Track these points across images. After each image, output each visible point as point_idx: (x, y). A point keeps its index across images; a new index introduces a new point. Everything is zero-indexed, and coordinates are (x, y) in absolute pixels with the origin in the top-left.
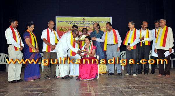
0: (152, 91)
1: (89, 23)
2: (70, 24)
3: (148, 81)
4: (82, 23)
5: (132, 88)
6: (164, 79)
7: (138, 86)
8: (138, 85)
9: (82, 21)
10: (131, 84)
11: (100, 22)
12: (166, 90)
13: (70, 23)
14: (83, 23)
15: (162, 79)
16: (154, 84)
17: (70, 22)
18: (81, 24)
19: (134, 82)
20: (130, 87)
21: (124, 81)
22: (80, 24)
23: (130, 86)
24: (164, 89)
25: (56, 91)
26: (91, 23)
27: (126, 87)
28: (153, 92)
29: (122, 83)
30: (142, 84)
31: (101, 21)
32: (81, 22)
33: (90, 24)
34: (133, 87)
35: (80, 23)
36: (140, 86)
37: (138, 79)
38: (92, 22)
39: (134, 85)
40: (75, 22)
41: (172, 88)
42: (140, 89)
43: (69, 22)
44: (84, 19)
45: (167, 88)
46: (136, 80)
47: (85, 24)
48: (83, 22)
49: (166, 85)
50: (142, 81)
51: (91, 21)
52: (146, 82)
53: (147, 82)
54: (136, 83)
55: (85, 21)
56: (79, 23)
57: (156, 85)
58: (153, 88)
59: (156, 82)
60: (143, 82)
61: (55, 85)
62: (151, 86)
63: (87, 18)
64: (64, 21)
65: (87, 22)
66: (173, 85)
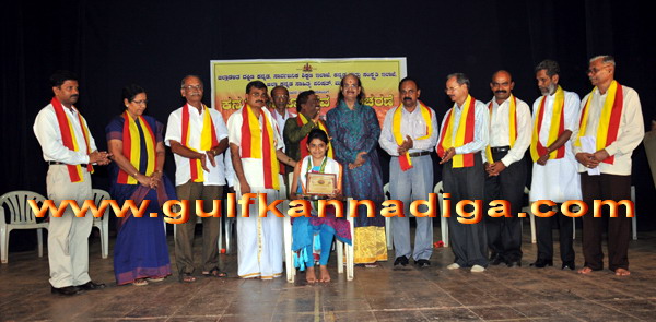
1: (326, 79)
3: (530, 287)
4: (300, 80)
5: (471, 314)
7: (495, 309)
8: (494, 305)
9: (301, 73)
10: (472, 301)
11: (365, 75)
14: (304, 80)
16: (551, 298)
18: (298, 84)
19: (482, 294)
20: (466, 310)
21: (446, 290)
22: (294, 84)
23: (467, 307)
26: (333, 80)
27: (453, 310)
29: (439, 295)
30: (509, 301)
31: (369, 72)
32: (297, 76)
33: (329, 82)
34: (475, 310)
35: (294, 80)
36: (501, 308)
38: (335, 75)
39: (481, 303)
40: (276, 76)
41: (615, 313)
42: (501, 318)
44: (307, 68)
46: (488, 283)
47: (312, 85)
48: (307, 77)
49: (592, 304)
50: (510, 287)
51: (332, 75)
52: (523, 291)
53: (527, 291)
54: (488, 298)
55: (313, 73)
56: (291, 80)
57: (557, 305)
58: (548, 315)
59: (559, 291)
60: (514, 294)
61: (200, 305)
62: (540, 308)
63: (319, 65)
64: (241, 77)
65: (318, 76)
66: (618, 304)
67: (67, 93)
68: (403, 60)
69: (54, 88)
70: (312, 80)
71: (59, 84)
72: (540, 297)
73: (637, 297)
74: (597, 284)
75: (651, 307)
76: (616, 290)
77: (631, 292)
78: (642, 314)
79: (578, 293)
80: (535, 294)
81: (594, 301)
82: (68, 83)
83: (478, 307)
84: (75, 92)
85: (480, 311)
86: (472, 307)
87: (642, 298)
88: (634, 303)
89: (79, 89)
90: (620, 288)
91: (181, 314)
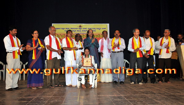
0: (142, 102)
1: (86, 30)
4: (78, 30)
5: (123, 97)
6: (158, 88)
8: (130, 95)
9: (78, 28)
10: (124, 94)
11: (97, 29)
12: (158, 100)
14: (79, 30)
15: (156, 88)
16: (146, 93)
18: (77, 31)
19: (127, 92)
20: (122, 96)
21: (117, 90)
23: (122, 95)
24: (156, 99)
25: (45, 100)
27: (118, 96)
28: (144, 102)
29: (115, 92)
30: (134, 94)
32: (77, 29)
35: (76, 30)
36: (132, 96)
37: (132, 88)
39: (126, 94)
40: (71, 28)
41: (164, 98)
42: (131, 98)
43: (65, 29)
44: (80, 26)
45: (159, 98)
46: (129, 89)
47: (82, 31)
48: (80, 29)
49: (158, 95)
50: (135, 90)
51: (87, 28)
52: (139, 91)
53: (140, 91)
55: (82, 28)
57: (148, 95)
58: (145, 98)
59: (149, 91)
60: (136, 92)
61: (45, 94)
62: (143, 96)
63: (84, 25)
64: (61, 29)
66: (166, 95)
67: (14, 33)
68: (108, 25)
69: (10, 31)
70: (81, 30)
71: (12, 30)
72: (144, 93)
73: (172, 94)
74: (161, 90)
75: (175, 96)
76: (166, 91)
77: (171, 92)
78: (172, 98)
79: (155, 92)
80: (142, 92)
81: (159, 94)
82: (14, 30)
83: (125, 95)
84: (16, 32)
85: (126, 97)
86: (124, 95)
87: (173, 94)
88: (171, 95)
89: (17, 31)
90: (167, 91)
91: (40, 96)
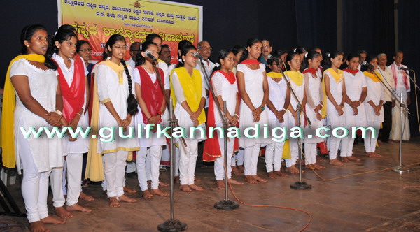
1: (151, 17)
2: (102, 14)
4: (132, 14)
9: (132, 8)
11: (177, 16)
13: (102, 10)
14: (135, 15)
17: (100, 6)
18: (131, 18)
22: (128, 17)
26: (157, 17)
31: (179, 15)
32: (130, 11)
33: (153, 19)
35: (128, 14)
38: (157, 14)
40: (114, 8)
47: (141, 20)
48: (138, 12)
51: (155, 13)
55: (142, 9)
56: (125, 13)
64: (85, 4)
65: (145, 12)
68: (201, 8)
70: (141, 16)
